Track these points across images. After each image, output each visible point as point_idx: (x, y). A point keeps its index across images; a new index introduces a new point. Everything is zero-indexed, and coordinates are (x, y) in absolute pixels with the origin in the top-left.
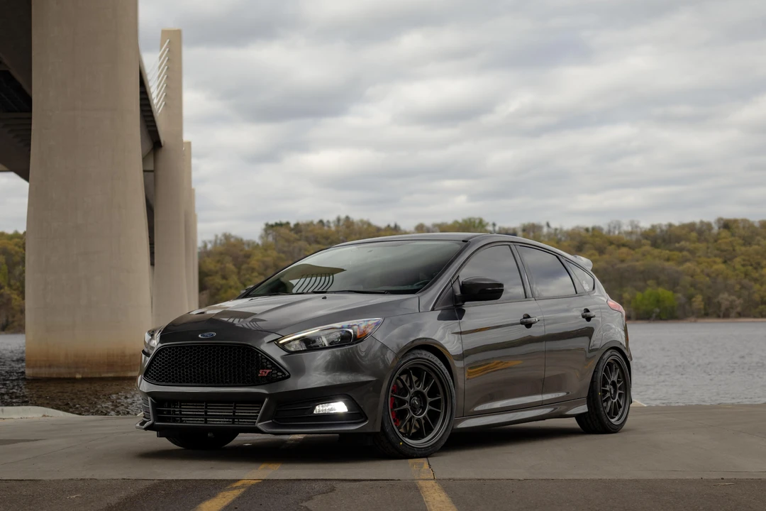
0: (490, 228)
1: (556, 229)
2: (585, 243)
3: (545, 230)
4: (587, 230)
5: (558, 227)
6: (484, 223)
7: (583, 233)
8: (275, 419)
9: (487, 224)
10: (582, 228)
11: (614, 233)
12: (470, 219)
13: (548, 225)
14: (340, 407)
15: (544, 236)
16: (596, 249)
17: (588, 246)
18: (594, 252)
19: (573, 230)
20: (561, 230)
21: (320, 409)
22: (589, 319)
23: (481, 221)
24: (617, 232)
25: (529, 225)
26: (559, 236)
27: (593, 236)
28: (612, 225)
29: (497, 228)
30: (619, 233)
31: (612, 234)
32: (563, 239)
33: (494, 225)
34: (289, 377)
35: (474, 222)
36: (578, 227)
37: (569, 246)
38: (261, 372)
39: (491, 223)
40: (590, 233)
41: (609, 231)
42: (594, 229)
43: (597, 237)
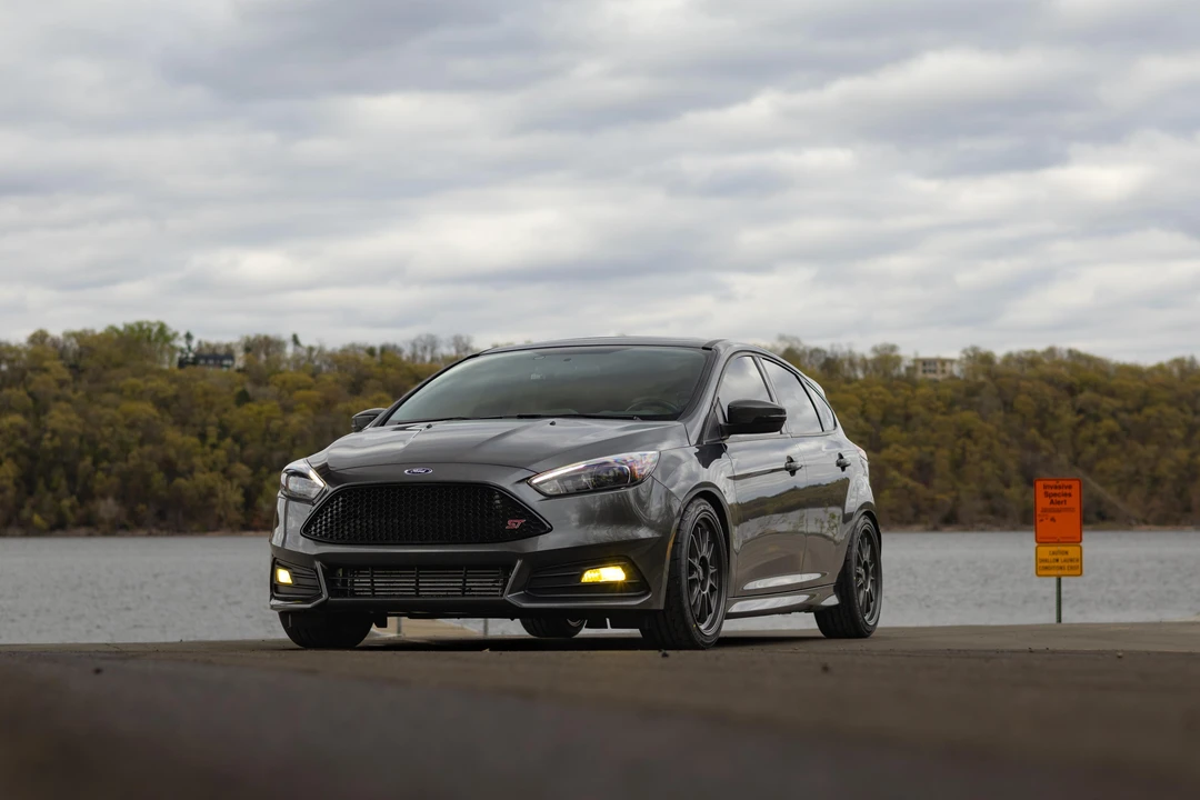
0: (182, 344)
1: (311, 349)
2: (368, 378)
3: (290, 350)
4: (371, 351)
5: (315, 344)
6: (169, 333)
7: (364, 356)
8: (529, 589)
9: (175, 335)
10: (360, 348)
11: (423, 359)
12: (140, 325)
13: (295, 340)
14: (613, 574)
15: (288, 362)
16: (387, 390)
17: (372, 382)
18: (383, 395)
19: (344, 351)
20: (321, 350)
21: (590, 576)
22: (844, 467)
23: (162, 328)
24: (428, 358)
25: (258, 337)
26: (317, 363)
27: (382, 363)
28: (419, 344)
29: (194, 345)
30: (433, 360)
31: (418, 361)
32: (324, 368)
33: (189, 337)
34: (551, 530)
35: (150, 330)
36: (353, 346)
37: (337, 382)
38: (509, 523)
39: (182, 333)
40: (377, 359)
41: (414, 356)
42: (384, 349)
43: (390, 366)
